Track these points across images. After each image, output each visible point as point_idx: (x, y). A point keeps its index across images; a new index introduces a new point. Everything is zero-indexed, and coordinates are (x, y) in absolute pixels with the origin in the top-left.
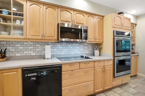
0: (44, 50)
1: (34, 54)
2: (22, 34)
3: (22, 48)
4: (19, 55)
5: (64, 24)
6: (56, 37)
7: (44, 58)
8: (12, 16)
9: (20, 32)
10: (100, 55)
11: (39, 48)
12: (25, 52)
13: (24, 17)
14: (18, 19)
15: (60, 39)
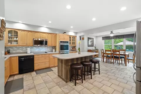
0: (27, 49)
1: (22, 52)
2: (17, 44)
3: (16, 49)
4: (15, 52)
5: (38, 39)
6: (32, 44)
7: (27, 53)
8: (13, 36)
9: (16, 43)
10: (55, 52)
11: (24, 49)
12: (17, 51)
13: (18, 37)
14: (15, 37)
15: (34, 45)
